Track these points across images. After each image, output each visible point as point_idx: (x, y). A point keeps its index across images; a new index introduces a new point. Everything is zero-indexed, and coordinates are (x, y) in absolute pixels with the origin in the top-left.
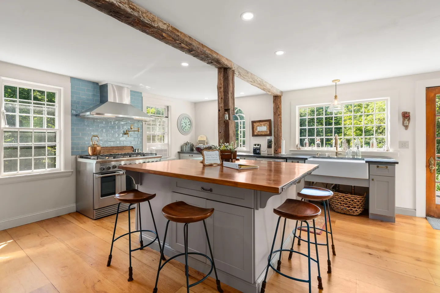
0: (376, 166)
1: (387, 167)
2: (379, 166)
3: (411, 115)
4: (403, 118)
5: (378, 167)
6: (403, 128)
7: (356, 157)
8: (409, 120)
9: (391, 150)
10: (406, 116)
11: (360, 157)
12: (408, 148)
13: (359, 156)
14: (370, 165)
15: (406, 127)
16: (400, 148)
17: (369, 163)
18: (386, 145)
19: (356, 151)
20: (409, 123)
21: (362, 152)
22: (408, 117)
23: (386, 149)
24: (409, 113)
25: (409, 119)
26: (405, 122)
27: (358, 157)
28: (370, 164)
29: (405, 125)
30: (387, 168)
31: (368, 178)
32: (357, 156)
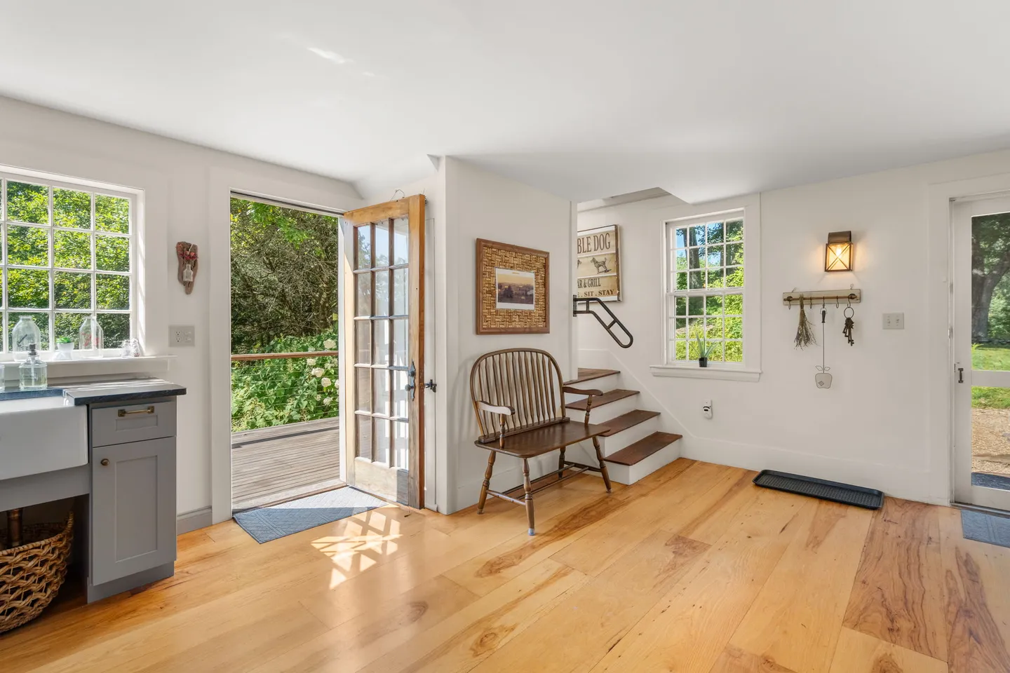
0: (115, 410)
1: (153, 407)
2: (127, 408)
3: (200, 253)
4: (179, 259)
5: (122, 413)
6: (181, 288)
7: (22, 387)
8: (194, 267)
9: (148, 354)
10: (187, 255)
11: (44, 387)
12: (192, 344)
13: (38, 382)
14: (95, 412)
15: (188, 286)
16: (171, 345)
17: (88, 406)
18: (132, 339)
19: (27, 363)
20: (194, 276)
21: (51, 366)
22: (193, 257)
23: (133, 351)
24: (195, 247)
25: (195, 263)
26: (185, 271)
27: (33, 387)
28: (91, 406)
29: (185, 279)
30: (152, 411)
31: (84, 461)
32: (28, 380)
